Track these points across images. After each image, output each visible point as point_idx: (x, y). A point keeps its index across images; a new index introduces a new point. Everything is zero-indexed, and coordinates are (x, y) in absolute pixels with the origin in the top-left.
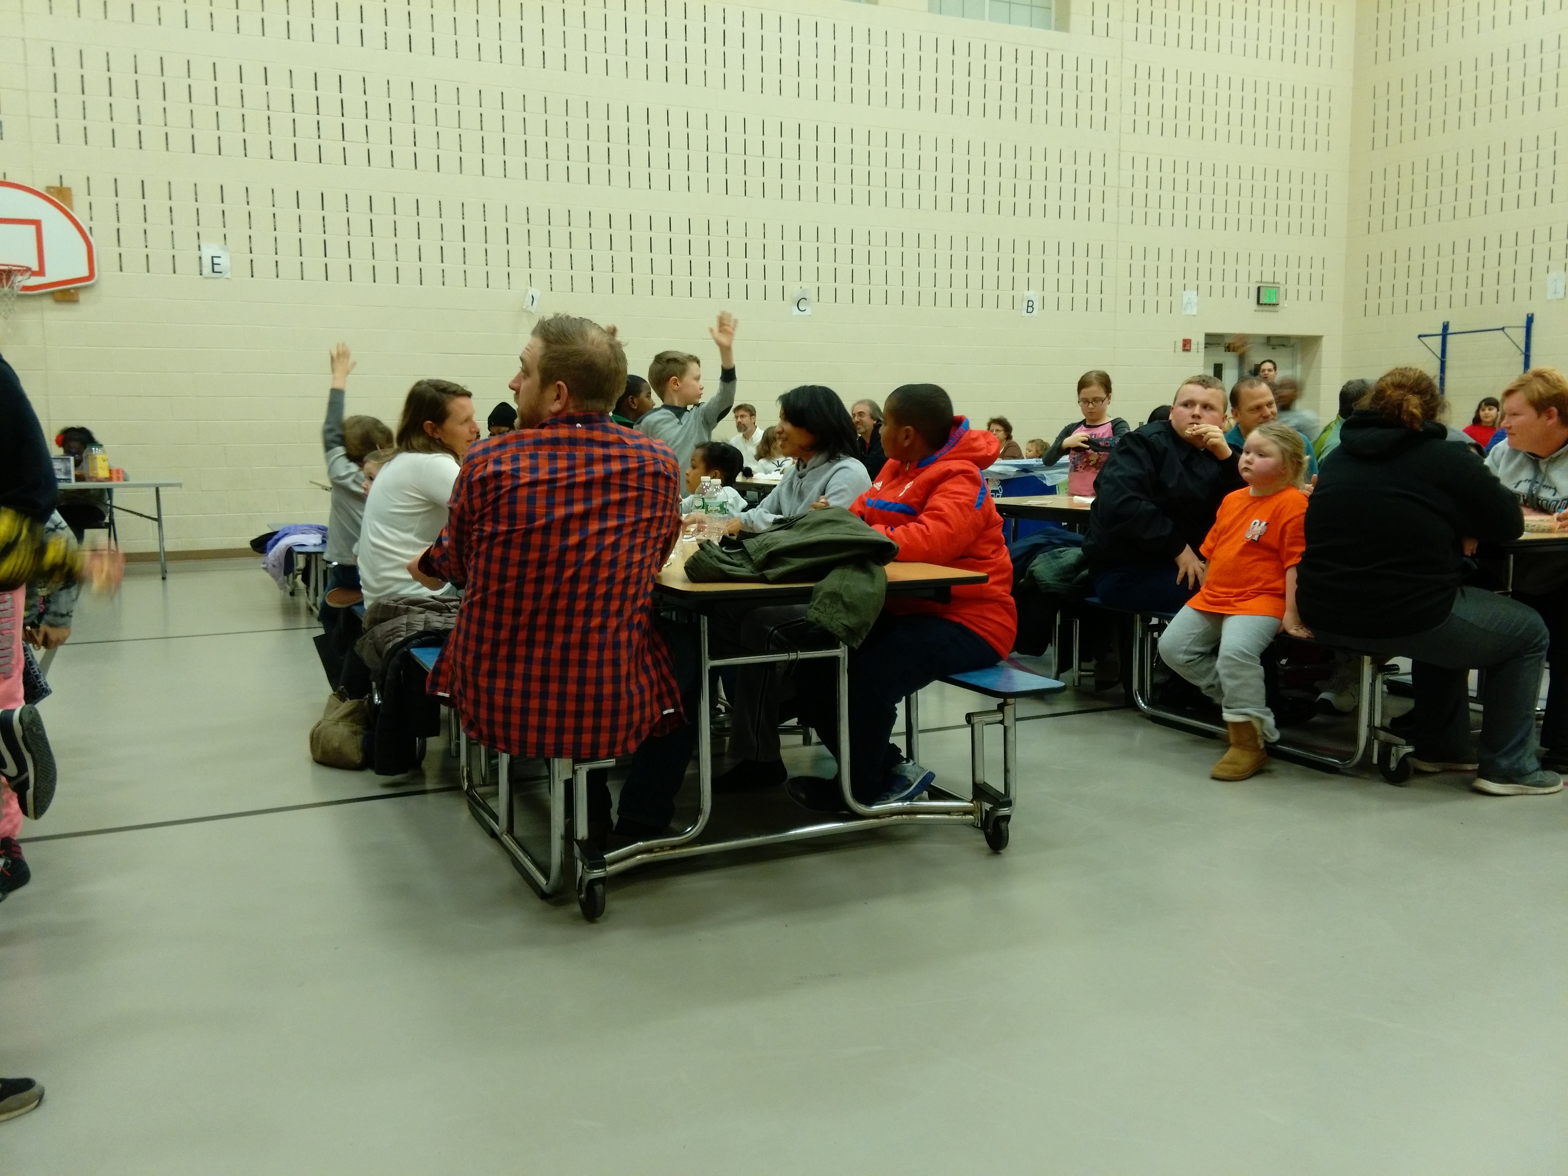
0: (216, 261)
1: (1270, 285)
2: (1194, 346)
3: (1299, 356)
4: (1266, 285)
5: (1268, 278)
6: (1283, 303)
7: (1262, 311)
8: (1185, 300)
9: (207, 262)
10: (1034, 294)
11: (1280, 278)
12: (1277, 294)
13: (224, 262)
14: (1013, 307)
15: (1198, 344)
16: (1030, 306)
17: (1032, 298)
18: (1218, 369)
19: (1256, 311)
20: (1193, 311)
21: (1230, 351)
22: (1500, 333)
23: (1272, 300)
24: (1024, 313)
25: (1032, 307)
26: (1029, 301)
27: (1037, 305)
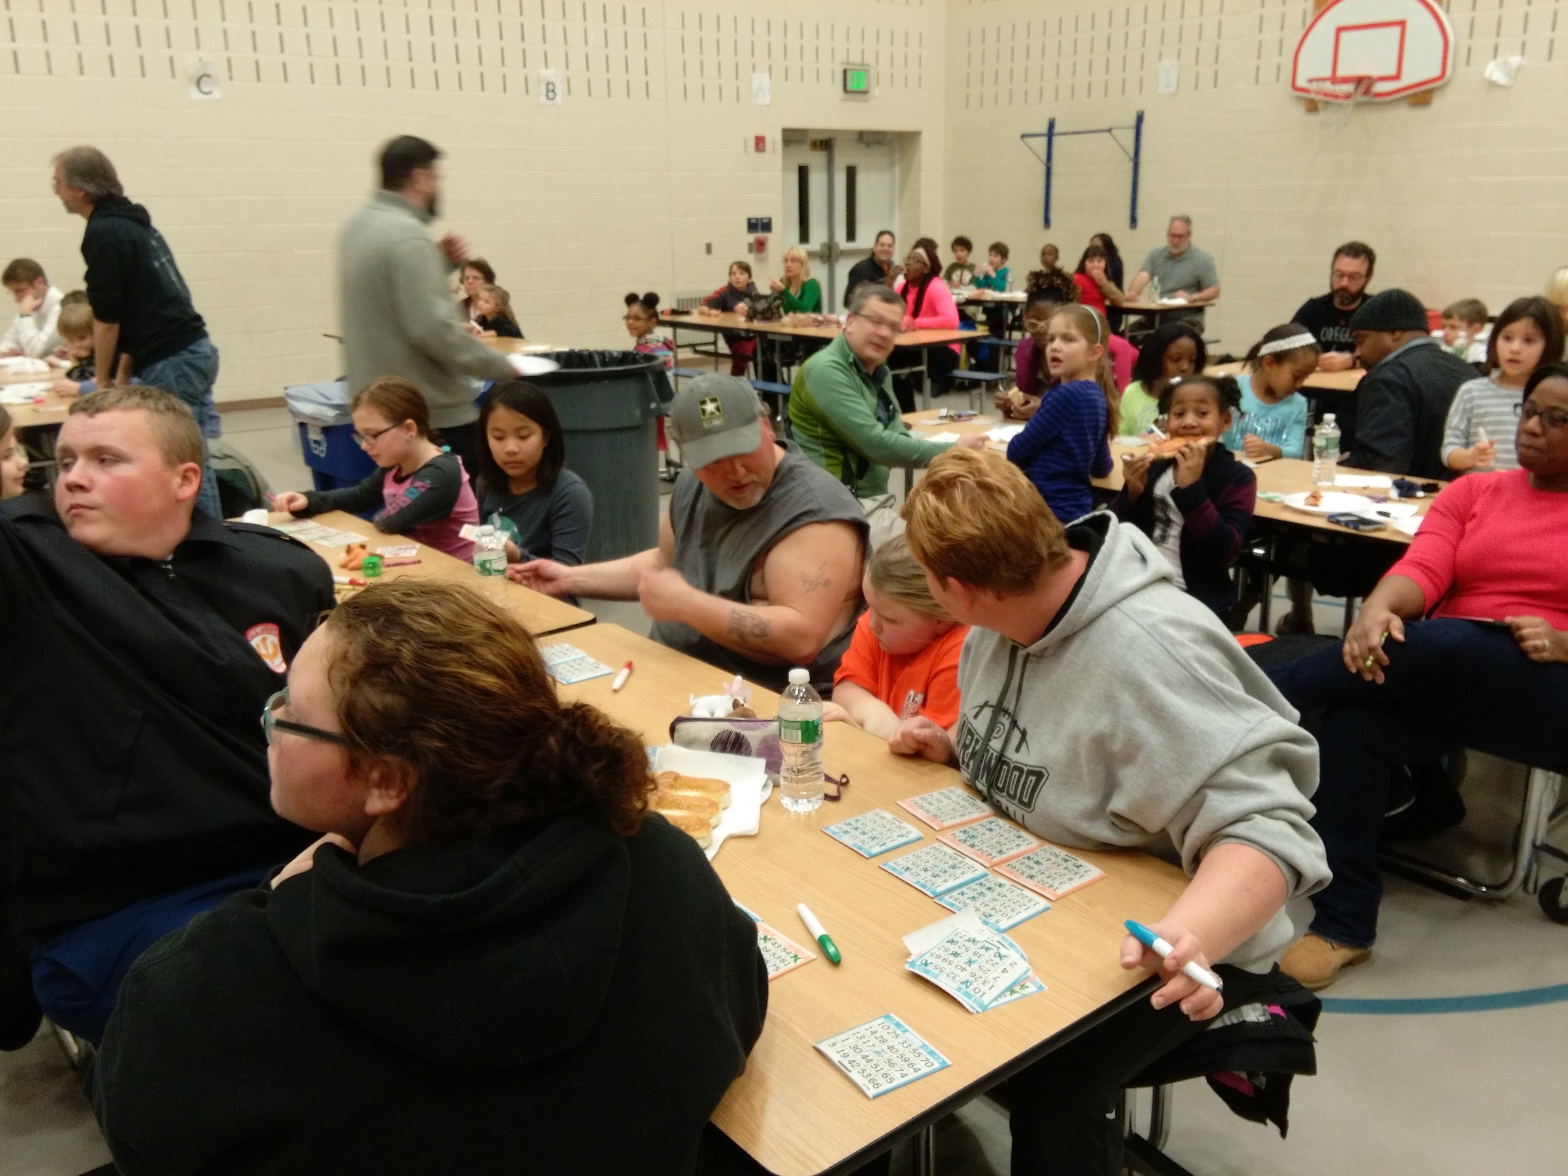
1: (858, 67)
2: (769, 144)
3: (897, 156)
4: (853, 67)
5: (855, 58)
6: (875, 91)
7: (851, 101)
8: (755, 84)
10: (552, 74)
11: (870, 59)
12: (868, 78)
14: (527, 92)
15: (774, 142)
16: (550, 90)
17: (553, 79)
18: (803, 173)
19: (842, 100)
20: (767, 100)
21: (816, 150)
22: (1107, 135)
23: (862, 87)
24: (543, 99)
25: (553, 91)
26: (548, 84)
27: (560, 89)
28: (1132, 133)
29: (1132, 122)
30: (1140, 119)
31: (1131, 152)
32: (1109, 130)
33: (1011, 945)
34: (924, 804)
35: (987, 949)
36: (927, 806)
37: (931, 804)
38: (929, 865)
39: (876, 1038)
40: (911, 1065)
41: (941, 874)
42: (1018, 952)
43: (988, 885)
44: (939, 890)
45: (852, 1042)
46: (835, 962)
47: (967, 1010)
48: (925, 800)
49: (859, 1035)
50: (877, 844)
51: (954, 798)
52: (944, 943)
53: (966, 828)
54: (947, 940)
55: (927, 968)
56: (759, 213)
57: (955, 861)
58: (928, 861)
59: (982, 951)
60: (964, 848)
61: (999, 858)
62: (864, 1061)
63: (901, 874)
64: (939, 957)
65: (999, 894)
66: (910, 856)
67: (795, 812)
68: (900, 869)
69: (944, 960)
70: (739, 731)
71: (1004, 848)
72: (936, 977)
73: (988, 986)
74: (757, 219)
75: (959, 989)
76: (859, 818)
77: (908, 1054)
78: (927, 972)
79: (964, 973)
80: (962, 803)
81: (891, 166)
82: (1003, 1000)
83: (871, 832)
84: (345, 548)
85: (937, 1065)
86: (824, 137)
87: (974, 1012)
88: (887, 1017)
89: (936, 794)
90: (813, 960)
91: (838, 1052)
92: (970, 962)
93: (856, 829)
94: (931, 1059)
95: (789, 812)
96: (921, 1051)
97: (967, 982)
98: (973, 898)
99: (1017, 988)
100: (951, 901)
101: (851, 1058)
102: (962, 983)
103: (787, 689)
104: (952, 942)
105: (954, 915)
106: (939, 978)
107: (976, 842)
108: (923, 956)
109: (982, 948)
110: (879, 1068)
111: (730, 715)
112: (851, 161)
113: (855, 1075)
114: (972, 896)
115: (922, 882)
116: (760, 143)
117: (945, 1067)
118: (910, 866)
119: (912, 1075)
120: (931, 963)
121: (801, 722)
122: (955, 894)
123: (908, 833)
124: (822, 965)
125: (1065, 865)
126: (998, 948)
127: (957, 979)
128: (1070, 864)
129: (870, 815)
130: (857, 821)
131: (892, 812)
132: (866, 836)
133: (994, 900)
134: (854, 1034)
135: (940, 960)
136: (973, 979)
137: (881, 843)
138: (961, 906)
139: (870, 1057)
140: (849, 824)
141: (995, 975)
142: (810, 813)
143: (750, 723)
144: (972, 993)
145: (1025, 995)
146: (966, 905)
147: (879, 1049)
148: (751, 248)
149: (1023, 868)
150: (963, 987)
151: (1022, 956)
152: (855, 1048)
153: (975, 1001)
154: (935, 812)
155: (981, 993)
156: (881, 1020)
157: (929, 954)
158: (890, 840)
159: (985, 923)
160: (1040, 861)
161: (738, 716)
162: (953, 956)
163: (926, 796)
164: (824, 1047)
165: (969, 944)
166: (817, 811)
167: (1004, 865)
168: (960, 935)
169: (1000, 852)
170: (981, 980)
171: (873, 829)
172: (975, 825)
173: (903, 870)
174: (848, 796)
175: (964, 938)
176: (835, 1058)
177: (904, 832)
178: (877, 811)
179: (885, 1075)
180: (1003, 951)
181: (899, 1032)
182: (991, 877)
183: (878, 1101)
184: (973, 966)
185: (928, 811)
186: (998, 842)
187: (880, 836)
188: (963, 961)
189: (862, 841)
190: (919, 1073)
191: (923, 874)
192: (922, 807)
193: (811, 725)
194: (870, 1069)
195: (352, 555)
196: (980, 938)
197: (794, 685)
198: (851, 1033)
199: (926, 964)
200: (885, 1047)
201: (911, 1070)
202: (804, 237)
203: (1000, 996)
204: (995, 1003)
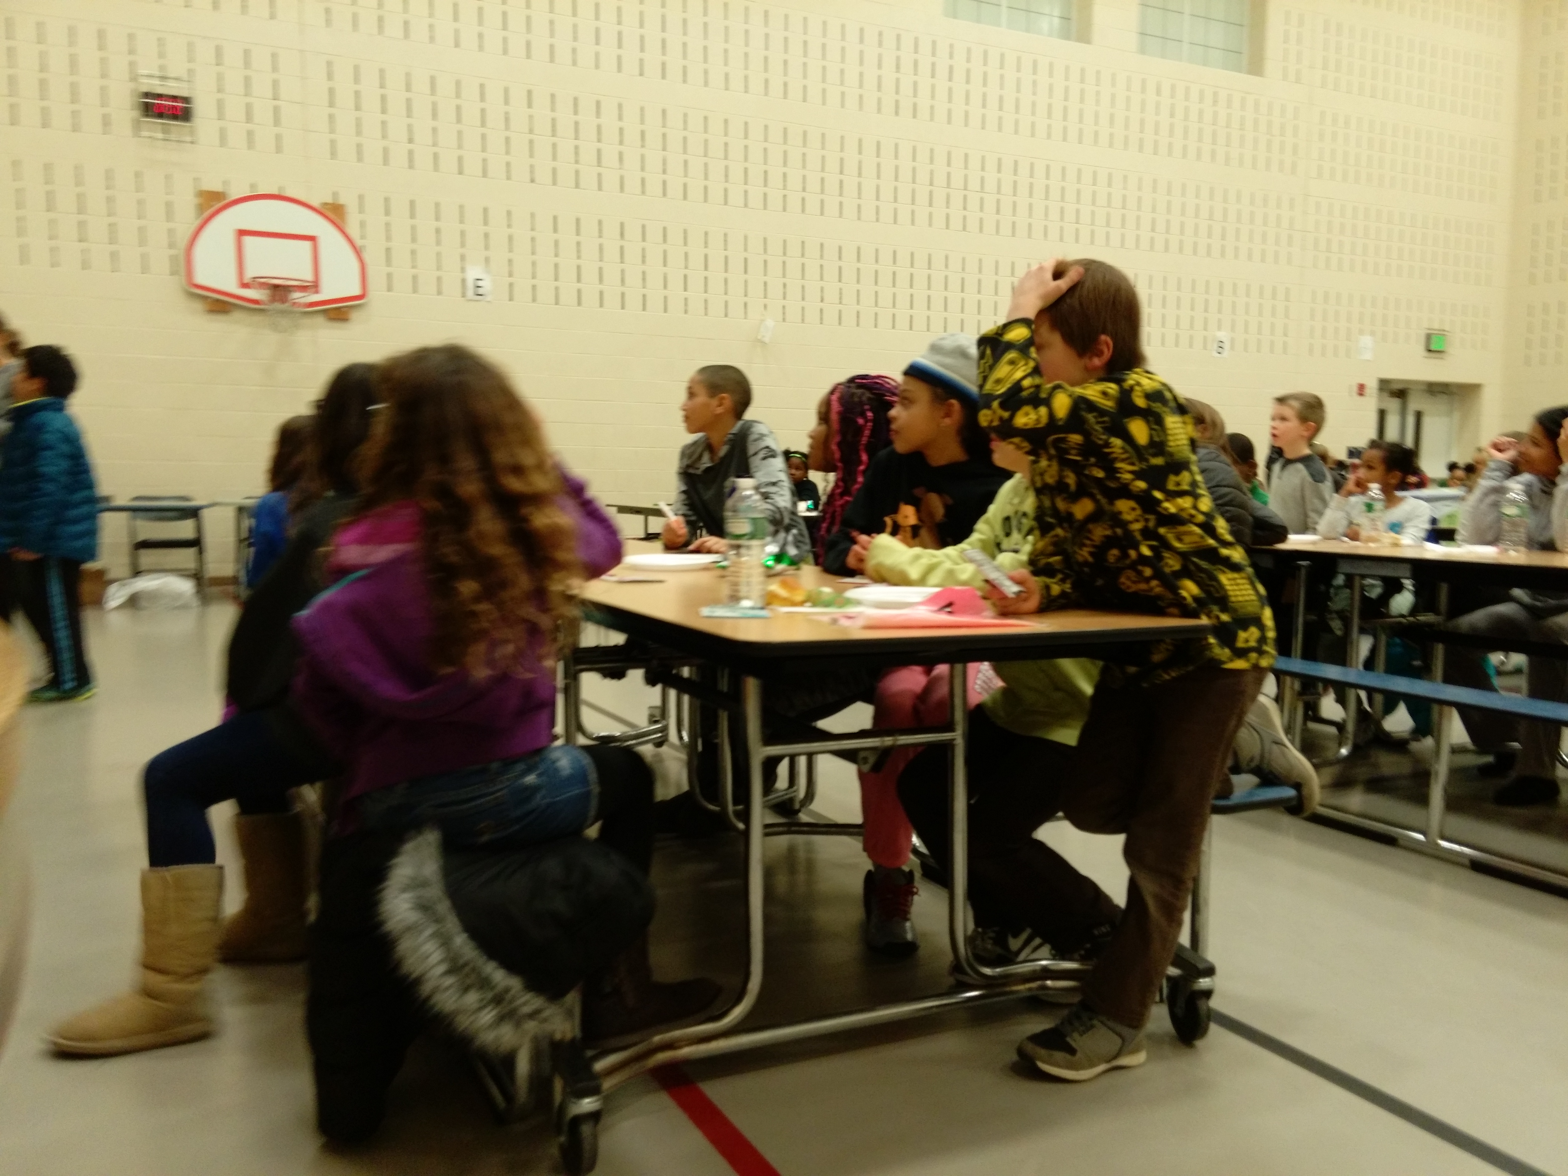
0: (480, 283)
2: (1367, 391)
3: (1458, 404)
4: (1434, 332)
5: (1436, 326)
6: (1450, 351)
7: (1431, 358)
8: (1361, 345)
9: (470, 284)
10: (1222, 335)
11: (1447, 326)
12: (1446, 341)
13: (487, 285)
14: (1206, 348)
15: (1371, 389)
16: (1219, 347)
17: (1223, 339)
18: (1382, 415)
19: (1425, 357)
20: (1368, 356)
21: (1394, 397)
23: (1440, 348)
24: (1215, 353)
25: (1222, 347)
26: (1219, 342)
27: (1227, 346)
56: (1355, 444)
81: (1452, 412)
86: (1402, 386)
112: (1420, 407)
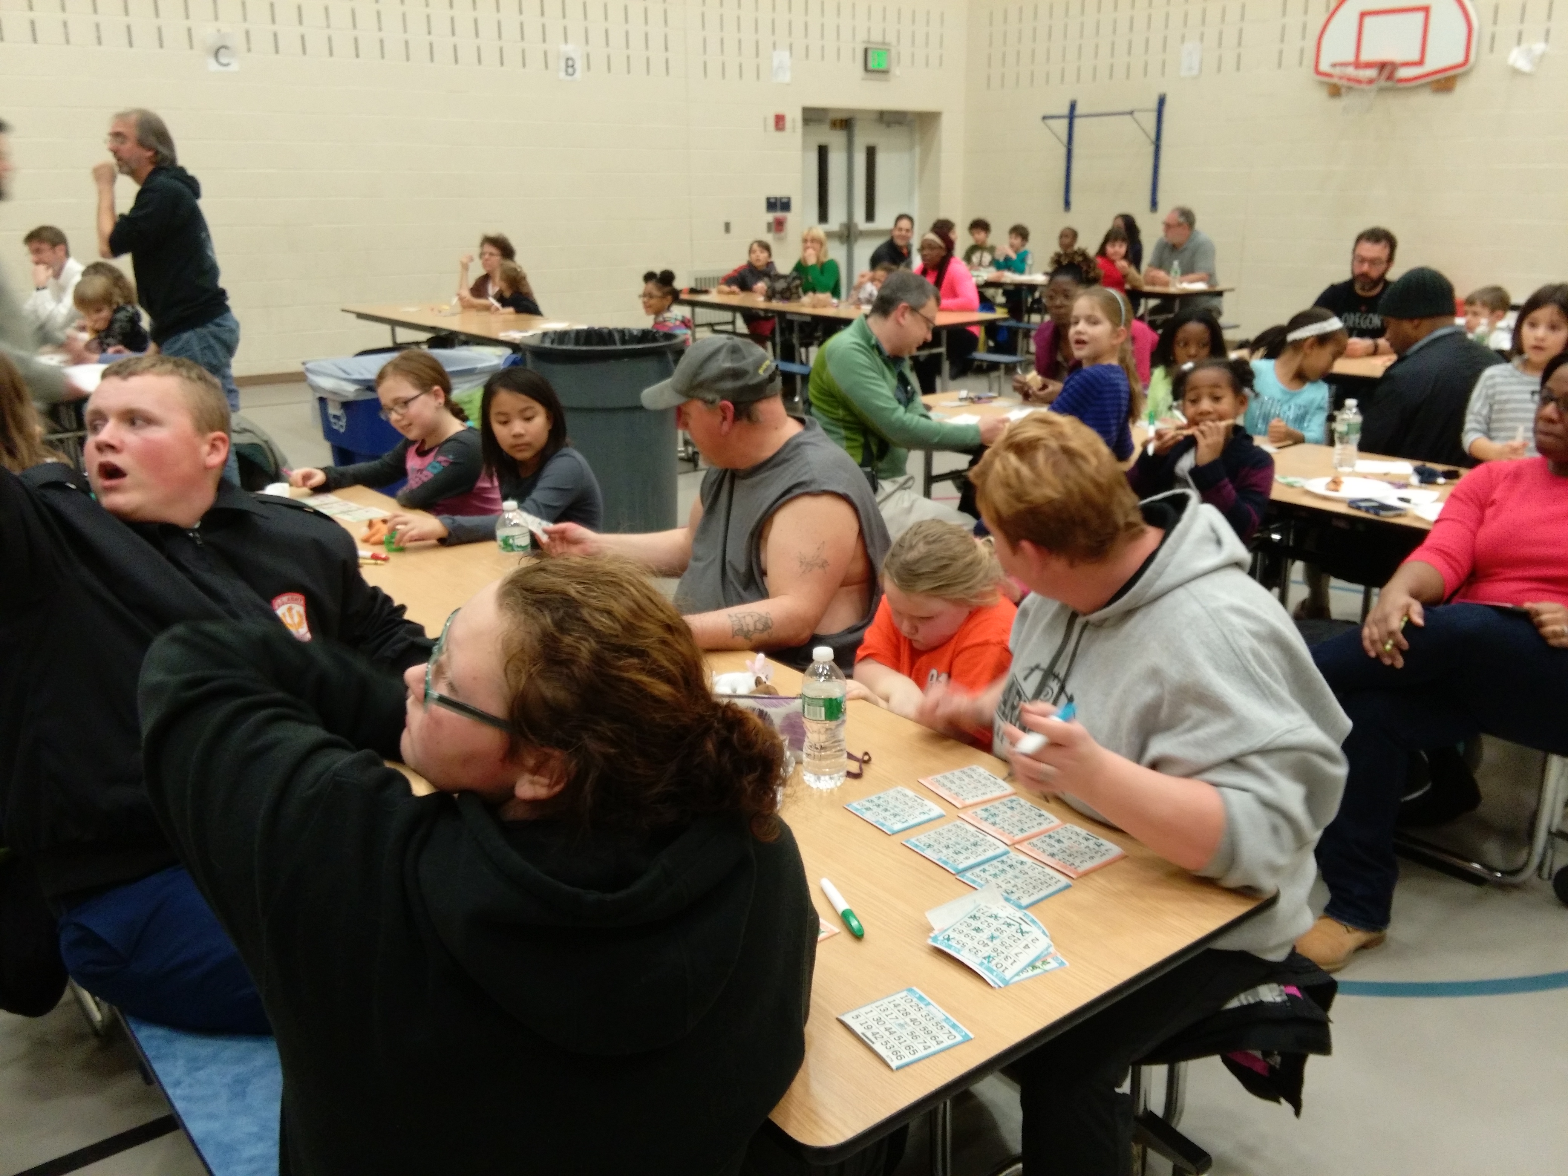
1: (878, 46)
2: (788, 123)
3: (917, 136)
4: (875, 46)
5: (876, 37)
6: (896, 71)
7: (871, 79)
8: (776, 63)
10: (571, 49)
11: (891, 38)
12: (889, 57)
14: (547, 67)
15: (794, 121)
16: (570, 65)
17: (572, 55)
18: (823, 152)
19: (863, 79)
20: (786, 77)
21: (836, 130)
22: (1128, 118)
23: (883, 66)
24: (562, 74)
25: (573, 66)
26: (568, 59)
27: (580, 64)
28: (1153, 116)
29: (1154, 104)
30: (1162, 102)
31: (1153, 135)
32: (1131, 113)
33: (1033, 921)
34: (946, 782)
35: (1009, 925)
36: (949, 785)
37: (952, 782)
38: (950, 842)
39: (899, 1011)
40: (934, 1038)
41: (963, 851)
42: (1039, 928)
43: (1010, 862)
44: (961, 867)
45: (875, 1014)
46: (858, 936)
47: (989, 985)
48: (946, 778)
49: (882, 1008)
50: (900, 821)
51: (975, 777)
52: (967, 919)
53: (988, 806)
54: (969, 916)
55: (950, 943)
56: (778, 192)
57: (977, 839)
58: (950, 839)
59: (1004, 927)
60: (985, 826)
61: (1020, 836)
62: (887, 1033)
63: (923, 850)
64: (961, 932)
65: (1021, 871)
66: (932, 833)
67: (818, 788)
68: (922, 845)
69: (967, 935)
70: (762, 708)
71: (1025, 827)
72: (958, 952)
73: (1010, 961)
74: (776, 198)
75: (981, 964)
76: (882, 795)
77: (931, 1027)
78: (950, 947)
79: (987, 948)
80: (983, 782)
81: (911, 148)
82: (1024, 975)
83: (893, 809)
84: (367, 523)
85: (959, 1038)
86: (844, 116)
87: (996, 986)
88: (910, 990)
89: (957, 773)
90: (836, 934)
91: (862, 1025)
92: (992, 938)
93: (879, 806)
94: (954, 1032)
95: (812, 788)
96: (944, 1024)
97: (989, 957)
98: (995, 875)
99: (1038, 964)
100: (973, 877)
101: (875, 1030)
102: (984, 958)
103: (811, 666)
104: (974, 917)
105: (975, 892)
106: (962, 953)
107: (997, 820)
108: (946, 930)
109: (1004, 924)
110: (902, 1040)
111: (752, 692)
112: (871, 141)
113: (878, 1047)
114: (994, 873)
115: (944, 858)
116: (779, 121)
117: (967, 1040)
118: (932, 843)
119: (935, 1048)
120: (954, 938)
121: (824, 699)
122: (977, 870)
123: (930, 810)
124: (845, 939)
125: (1086, 843)
126: (1020, 924)
127: (980, 954)
128: (1091, 843)
129: (892, 792)
130: (880, 798)
131: (914, 790)
132: (888, 813)
133: (1016, 877)
134: (877, 1007)
135: (962, 936)
136: (995, 954)
137: (904, 820)
138: (982, 882)
139: (894, 1030)
140: (872, 801)
141: (1017, 950)
142: (832, 790)
143: (772, 700)
144: (995, 968)
145: (1046, 971)
146: (987, 881)
147: (902, 1022)
148: (770, 227)
149: (1044, 846)
150: (985, 962)
151: (1044, 933)
152: (878, 1020)
153: (997, 976)
154: (957, 790)
155: (1003, 968)
156: (904, 994)
157: (952, 929)
158: (912, 817)
159: (1007, 900)
160: (1062, 839)
161: (761, 693)
162: (975, 932)
163: (948, 774)
164: (848, 1019)
165: (991, 920)
166: (840, 788)
167: (1026, 843)
168: (982, 911)
169: (1022, 830)
170: (1003, 956)
171: (895, 806)
172: (996, 803)
173: (925, 847)
174: (869, 772)
175: (987, 914)
176: (859, 1030)
177: (926, 809)
178: (899, 788)
179: (909, 1047)
180: (1025, 927)
181: (922, 1005)
182: (1013, 854)
183: (901, 1072)
184: (995, 941)
185: (950, 789)
186: (1020, 821)
187: (902, 813)
188: (985, 936)
189: (885, 818)
190: (942, 1046)
191: (945, 851)
192: (944, 785)
193: (834, 703)
194: (893, 1042)
195: (374, 530)
196: (1002, 914)
197: (819, 662)
198: (874, 1005)
199: (948, 939)
200: (908, 1020)
201: (934, 1043)
202: (823, 217)
203: (1022, 971)
204: (1017, 979)
